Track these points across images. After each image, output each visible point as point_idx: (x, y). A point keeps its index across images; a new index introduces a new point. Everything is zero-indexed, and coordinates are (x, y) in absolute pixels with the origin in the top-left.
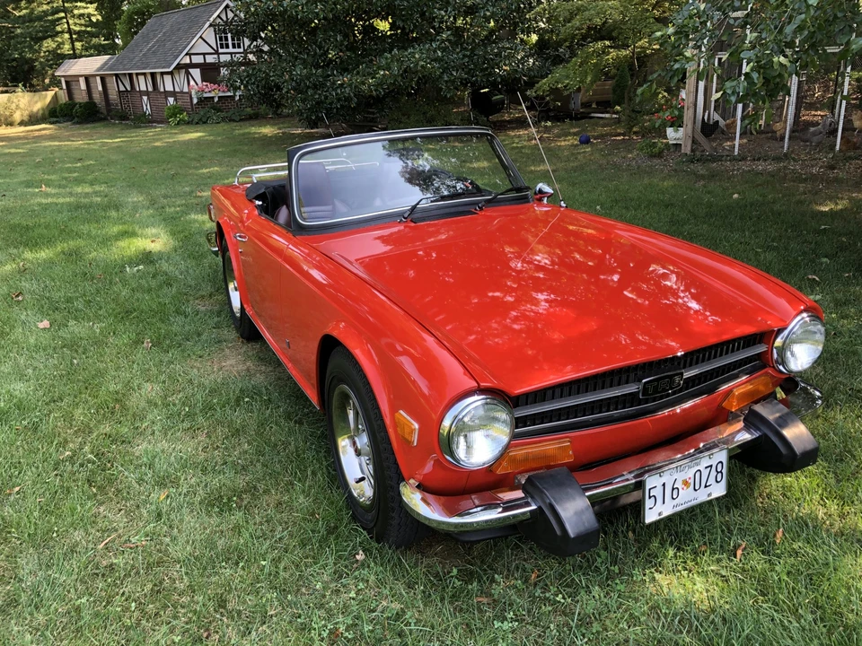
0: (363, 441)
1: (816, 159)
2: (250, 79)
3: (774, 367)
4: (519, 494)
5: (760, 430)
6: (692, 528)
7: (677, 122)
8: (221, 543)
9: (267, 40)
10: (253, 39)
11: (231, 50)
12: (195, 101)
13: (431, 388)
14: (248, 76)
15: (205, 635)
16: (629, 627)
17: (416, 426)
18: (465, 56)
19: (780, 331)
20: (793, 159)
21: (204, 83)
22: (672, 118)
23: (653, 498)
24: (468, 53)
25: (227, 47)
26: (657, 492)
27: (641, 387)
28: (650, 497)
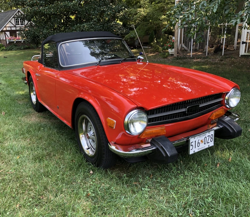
0: (91, 133)
1: (216, 58)
2: (28, 34)
3: (225, 106)
4: (149, 145)
5: (223, 125)
6: (201, 159)
7: (172, 47)
8: (42, 171)
9: (34, 21)
10: (29, 21)
11: (20, 26)
12: (8, 43)
13: (119, 110)
14: (27, 33)
15: (41, 198)
16: (187, 188)
17: (115, 121)
18: (101, 27)
19: (227, 93)
20: (209, 58)
21: (11, 37)
22: (170, 45)
23: (192, 146)
24: (102, 26)
25: (19, 25)
26: (193, 144)
27: (187, 109)
28: (191, 145)
